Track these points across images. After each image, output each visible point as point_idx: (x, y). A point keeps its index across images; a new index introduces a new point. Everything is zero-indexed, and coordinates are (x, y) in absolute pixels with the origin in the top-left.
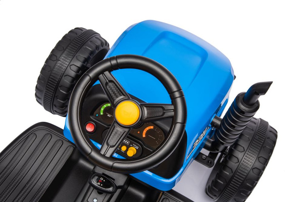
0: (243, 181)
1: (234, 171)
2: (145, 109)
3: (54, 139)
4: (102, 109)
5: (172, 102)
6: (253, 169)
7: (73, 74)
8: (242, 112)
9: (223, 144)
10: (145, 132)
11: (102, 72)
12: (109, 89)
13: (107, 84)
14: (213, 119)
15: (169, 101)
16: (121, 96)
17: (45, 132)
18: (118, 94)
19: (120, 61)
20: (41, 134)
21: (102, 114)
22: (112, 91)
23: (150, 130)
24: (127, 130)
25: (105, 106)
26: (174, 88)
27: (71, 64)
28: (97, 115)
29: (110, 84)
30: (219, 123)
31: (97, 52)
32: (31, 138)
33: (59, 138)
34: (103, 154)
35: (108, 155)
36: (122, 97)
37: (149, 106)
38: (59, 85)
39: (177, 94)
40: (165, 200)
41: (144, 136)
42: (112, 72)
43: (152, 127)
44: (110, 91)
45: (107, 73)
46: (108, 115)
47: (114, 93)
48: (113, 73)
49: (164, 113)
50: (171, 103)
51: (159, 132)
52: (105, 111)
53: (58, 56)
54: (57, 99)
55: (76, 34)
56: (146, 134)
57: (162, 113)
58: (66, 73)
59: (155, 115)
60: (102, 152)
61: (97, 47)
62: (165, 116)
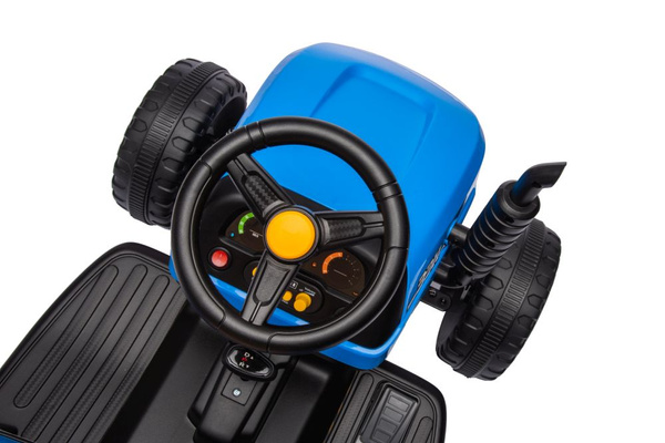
2: (326, 223)
3: (153, 274)
4: (242, 223)
5: (379, 207)
7: (179, 155)
8: (509, 219)
10: (326, 263)
11: (233, 155)
12: (250, 189)
13: (244, 179)
14: (452, 230)
15: (372, 206)
16: (275, 200)
17: (134, 263)
18: (270, 201)
19: (267, 130)
20: (126, 266)
21: (241, 231)
22: (257, 192)
23: (337, 259)
24: (292, 268)
25: (246, 217)
26: (382, 179)
27: (174, 136)
28: (232, 235)
29: (252, 179)
30: (463, 236)
31: (222, 108)
33: (161, 273)
34: (247, 319)
35: (258, 321)
36: (278, 202)
37: (334, 218)
38: (156, 177)
39: (388, 191)
40: (365, 377)
41: (325, 271)
42: (253, 155)
43: (340, 255)
44: (253, 193)
45: (243, 157)
46: (254, 235)
47: (260, 195)
48: (257, 155)
49: (364, 230)
50: (376, 210)
51: (354, 262)
52: (247, 226)
53: (148, 122)
54: (154, 202)
55: (180, 74)
56: (329, 267)
57: (360, 231)
58: (166, 154)
59: (347, 234)
60: (246, 317)
61: (221, 99)
62: (366, 235)
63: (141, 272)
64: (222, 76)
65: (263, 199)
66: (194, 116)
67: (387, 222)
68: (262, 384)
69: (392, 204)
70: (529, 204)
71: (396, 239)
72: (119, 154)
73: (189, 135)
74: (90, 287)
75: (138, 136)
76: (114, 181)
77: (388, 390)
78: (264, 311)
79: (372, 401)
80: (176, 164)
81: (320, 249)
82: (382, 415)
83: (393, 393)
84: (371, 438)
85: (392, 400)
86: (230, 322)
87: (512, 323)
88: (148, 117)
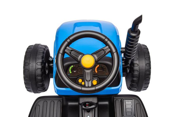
0: (145, 72)
1: (138, 70)
4: (70, 70)
5: (105, 45)
6: (146, 65)
7: (40, 67)
8: (134, 37)
9: (130, 59)
10: (96, 70)
11: (65, 48)
12: (73, 55)
13: (70, 53)
14: (121, 50)
16: (80, 55)
17: (43, 102)
18: (78, 55)
19: (71, 38)
20: (41, 103)
21: (71, 72)
22: (75, 55)
23: (98, 67)
24: (92, 70)
25: (71, 68)
26: (104, 38)
27: (37, 63)
28: (69, 74)
29: (72, 52)
30: (124, 50)
32: (38, 108)
33: (51, 101)
34: (87, 86)
35: (90, 85)
37: (95, 53)
38: (36, 76)
39: (106, 40)
40: (116, 101)
41: (97, 72)
43: (98, 66)
45: (68, 48)
46: (74, 72)
49: (105, 52)
51: (103, 65)
52: (72, 70)
55: (31, 48)
56: (97, 70)
57: (104, 53)
59: (101, 55)
60: (87, 85)
61: (43, 53)
67: (110, 47)
68: (94, 109)
69: (109, 42)
71: (114, 50)
77: (124, 100)
78: (90, 83)
79: (121, 106)
82: (126, 108)
83: (126, 101)
84: (126, 115)
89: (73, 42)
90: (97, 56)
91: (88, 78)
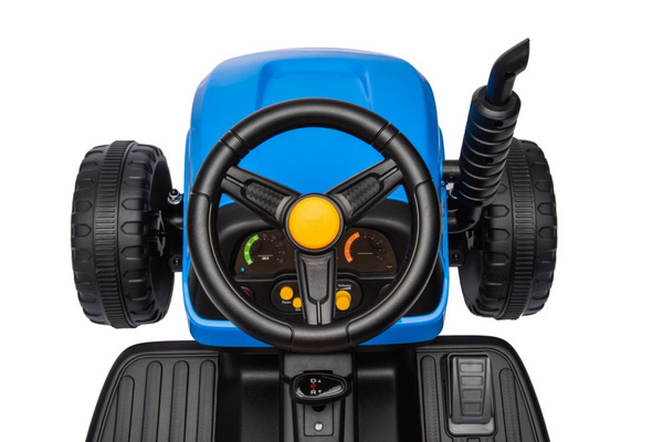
1: (509, 253)
2: (341, 197)
3: (168, 366)
4: (247, 253)
5: (383, 154)
9: (480, 203)
10: (347, 251)
11: (222, 174)
12: (253, 199)
13: (243, 191)
14: (442, 169)
15: (377, 157)
16: (281, 199)
17: (145, 363)
18: (274, 200)
19: (243, 133)
20: (138, 370)
21: (250, 262)
22: (261, 199)
23: (355, 241)
25: (249, 244)
26: (375, 127)
28: (243, 269)
29: (250, 188)
30: (457, 170)
32: (126, 387)
33: (175, 361)
34: (315, 323)
35: (326, 320)
36: (285, 200)
37: (345, 188)
39: (386, 135)
40: (424, 362)
41: (350, 259)
42: (239, 165)
43: (356, 235)
44: (257, 201)
45: (232, 171)
46: (264, 258)
47: (265, 200)
48: (243, 164)
49: (382, 184)
50: (383, 159)
51: (374, 236)
52: (253, 253)
53: (89, 223)
54: (130, 299)
55: (96, 163)
56: (352, 254)
57: (378, 186)
58: (122, 245)
59: (367, 196)
60: (313, 320)
61: (147, 167)
62: (386, 187)
63: (156, 369)
64: (135, 148)
65: (270, 202)
66: (131, 196)
67: (400, 165)
68: (339, 402)
69: (396, 144)
70: (508, 100)
71: (417, 177)
72: (74, 269)
73: (134, 216)
74: (114, 408)
75: (85, 242)
76: (81, 299)
77: (454, 359)
78: (326, 308)
79: (443, 381)
80: (135, 251)
81: (349, 224)
82: (462, 387)
83: (461, 360)
84: (463, 415)
85: (463, 367)
86: (300, 333)
87: (535, 240)
88: (86, 219)
89: (252, 148)
90: (350, 202)
91: (318, 288)
